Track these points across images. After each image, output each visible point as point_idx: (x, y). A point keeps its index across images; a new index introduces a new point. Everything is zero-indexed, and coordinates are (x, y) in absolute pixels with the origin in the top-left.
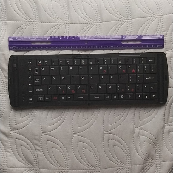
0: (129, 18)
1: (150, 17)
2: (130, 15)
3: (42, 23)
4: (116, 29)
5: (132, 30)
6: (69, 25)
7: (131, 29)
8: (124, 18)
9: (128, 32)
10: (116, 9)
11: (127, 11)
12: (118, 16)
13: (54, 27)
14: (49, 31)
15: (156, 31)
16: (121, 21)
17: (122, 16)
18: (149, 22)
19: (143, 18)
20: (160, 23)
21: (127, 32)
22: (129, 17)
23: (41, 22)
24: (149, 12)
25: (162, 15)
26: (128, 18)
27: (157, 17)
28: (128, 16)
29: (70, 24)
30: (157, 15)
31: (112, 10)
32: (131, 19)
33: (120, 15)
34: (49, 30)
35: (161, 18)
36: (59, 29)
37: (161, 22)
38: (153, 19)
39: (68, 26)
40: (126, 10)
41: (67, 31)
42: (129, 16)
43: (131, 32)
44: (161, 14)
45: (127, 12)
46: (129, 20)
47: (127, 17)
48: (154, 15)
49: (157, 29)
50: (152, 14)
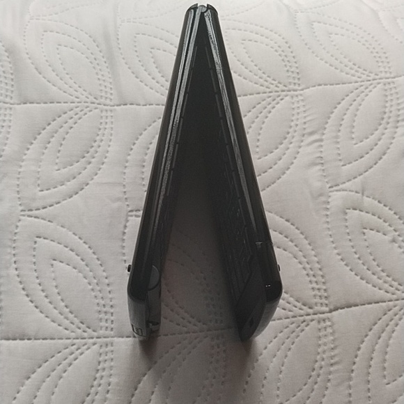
0: (296, 87)
1: (356, 82)
2: (299, 79)
3: (28, 105)
4: (257, 117)
5: (308, 118)
6: (115, 110)
7: (305, 115)
8: (279, 85)
9: (297, 125)
10: (253, 64)
11: (286, 69)
12: (261, 80)
13: (64, 116)
14: (48, 128)
15: (383, 119)
16: (271, 94)
17: (273, 82)
18: (358, 96)
19: (338, 86)
20: (389, 98)
21: (292, 124)
22: (295, 84)
23: (25, 103)
24: (353, 72)
25: (394, 78)
26: (292, 87)
27: (379, 83)
28: (291, 80)
29: (116, 107)
30: (377, 77)
31: (243, 67)
32: (302, 90)
33: (268, 79)
34: (49, 124)
35: (392, 85)
36: (80, 118)
37: (395, 96)
38: (367, 88)
39: (109, 114)
40: (286, 66)
41: (107, 126)
42: (296, 81)
43: (305, 123)
44: (388, 75)
45: (288, 71)
46: (295, 93)
47: (290, 83)
48: (369, 78)
49: (385, 113)
50: (362, 75)
